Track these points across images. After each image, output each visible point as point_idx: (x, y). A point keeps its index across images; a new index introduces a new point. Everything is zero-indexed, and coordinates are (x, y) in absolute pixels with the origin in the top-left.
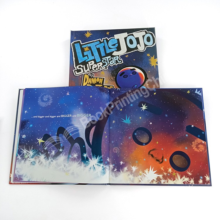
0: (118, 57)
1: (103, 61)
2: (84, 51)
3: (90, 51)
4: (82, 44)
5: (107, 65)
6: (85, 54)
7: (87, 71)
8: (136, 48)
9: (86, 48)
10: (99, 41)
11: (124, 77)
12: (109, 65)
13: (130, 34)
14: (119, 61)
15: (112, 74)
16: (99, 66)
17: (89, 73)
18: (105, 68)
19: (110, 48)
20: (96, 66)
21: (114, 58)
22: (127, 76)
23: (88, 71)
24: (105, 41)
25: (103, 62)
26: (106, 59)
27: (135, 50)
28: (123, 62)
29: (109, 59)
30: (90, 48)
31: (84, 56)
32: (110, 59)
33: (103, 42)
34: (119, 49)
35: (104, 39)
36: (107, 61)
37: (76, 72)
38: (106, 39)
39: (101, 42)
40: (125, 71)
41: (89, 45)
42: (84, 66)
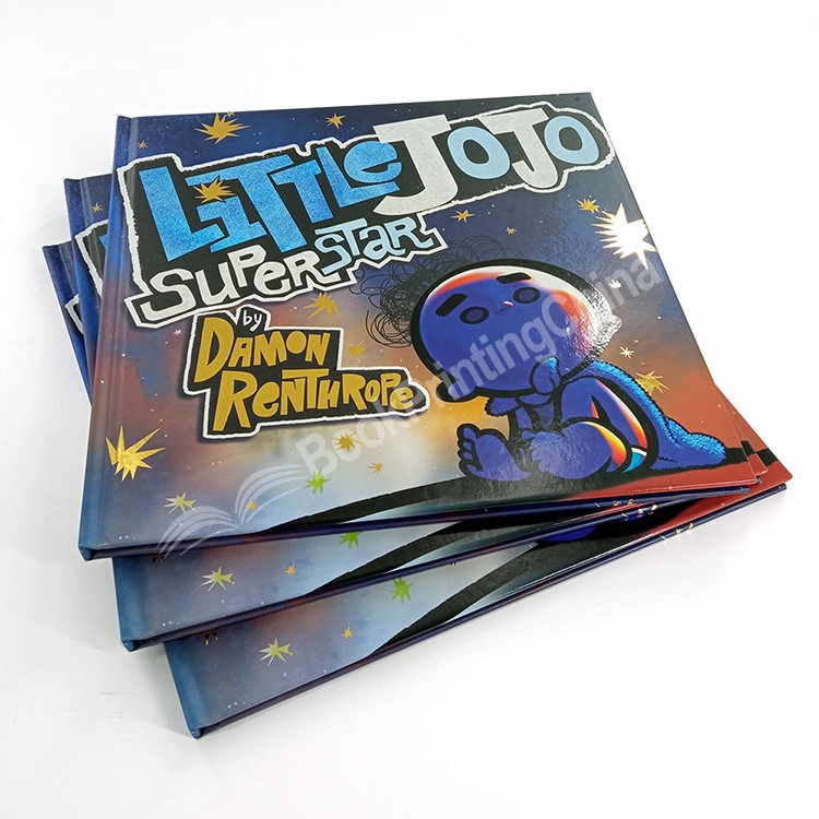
0: (410, 224)
1: (319, 244)
2: (200, 202)
3: (236, 200)
4: (188, 169)
5: (351, 265)
6: (204, 214)
7: (221, 297)
8: (512, 177)
9: (208, 185)
10: (292, 153)
11: (464, 317)
12: (358, 262)
13: (464, 119)
14: (423, 238)
16: (296, 272)
18: (337, 277)
19: (354, 184)
20: (278, 270)
21: (390, 226)
22: (486, 314)
23: (228, 300)
24: (324, 153)
25: (325, 250)
26: (341, 233)
27: (507, 188)
28: (444, 246)
29: (356, 233)
30: (235, 187)
31: (196, 224)
32: (363, 235)
33: (314, 156)
35: (313, 147)
36: (345, 244)
37: (146, 307)
38: (331, 146)
39: (298, 160)
40: (467, 287)
41: (226, 174)
42: (201, 275)
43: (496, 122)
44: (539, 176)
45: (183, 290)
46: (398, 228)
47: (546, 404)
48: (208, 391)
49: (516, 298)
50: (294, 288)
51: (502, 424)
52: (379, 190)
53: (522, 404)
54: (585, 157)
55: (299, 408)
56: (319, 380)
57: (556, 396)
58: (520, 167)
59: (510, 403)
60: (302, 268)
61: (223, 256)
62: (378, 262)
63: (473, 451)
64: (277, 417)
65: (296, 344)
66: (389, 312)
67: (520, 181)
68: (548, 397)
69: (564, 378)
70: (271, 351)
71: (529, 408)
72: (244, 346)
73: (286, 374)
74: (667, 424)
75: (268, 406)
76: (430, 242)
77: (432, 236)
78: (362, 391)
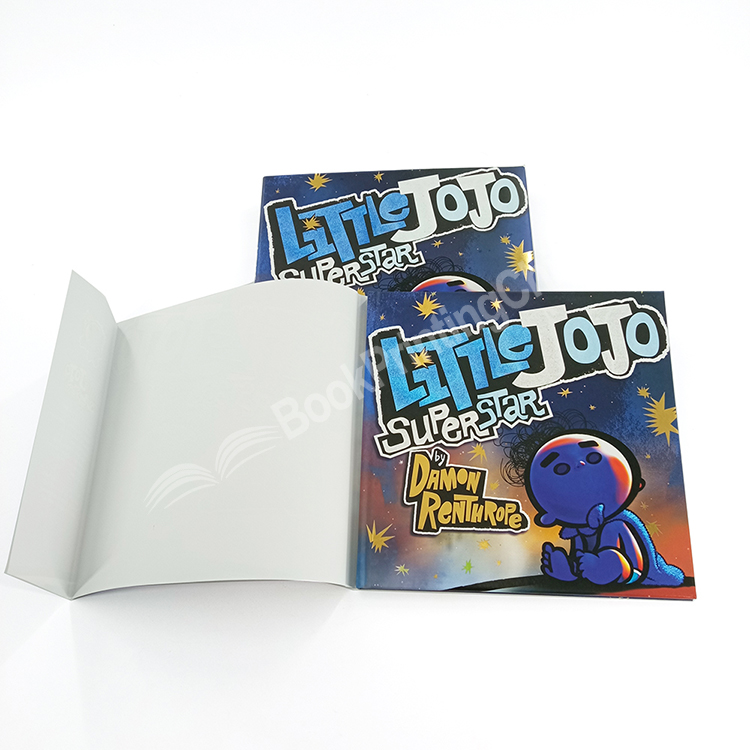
43: (598, 314)
45: (404, 432)
47: (594, 534)
48: (416, 503)
49: (588, 460)
50: (463, 438)
51: (566, 545)
55: (462, 521)
56: (473, 503)
57: (599, 530)
58: (606, 354)
59: (573, 532)
64: (450, 525)
65: (462, 478)
66: (514, 461)
67: (605, 367)
69: (605, 519)
70: (449, 480)
71: (583, 537)
72: (435, 476)
73: (457, 497)
75: (446, 517)
76: (543, 412)
78: (495, 513)
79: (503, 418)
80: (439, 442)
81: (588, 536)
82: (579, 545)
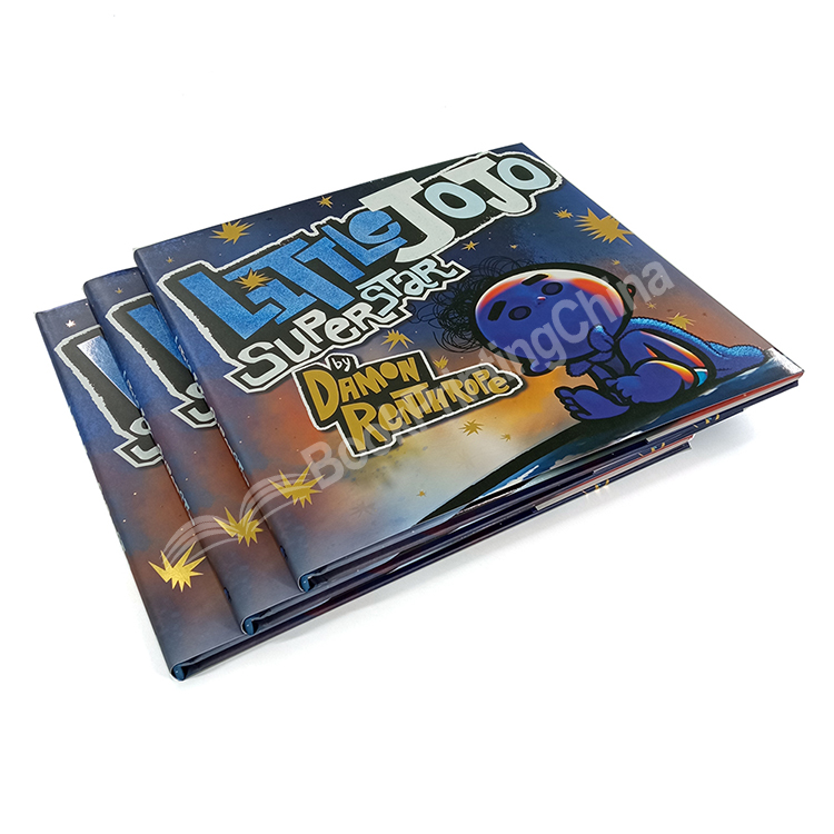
1: (364, 295)
3: (277, 282)
4: (220, 269)
7: (305, 354)
9: (246, 277)
11: (512, 316)
12: (405, 300)
13: (430, 178)
15: (444, 326)
16: (358, 321)
17: (322, 360)
22: (528, 311)
23: (313, 355)
24: (329, 229)
27: (493, 220)
28: (467, 272)
29: (390, 280)
30: (269, 273)
32: (398, 280)
34: (413, 235)
35: (318, 227)
36: (386, 290)
41: (256, 265)
42: (279, 343)
44: (513, 205)
46: (423, 268)
51: (587, 380)
52: (392, 246)
53: (594, 363)
54: (540, 182)
57: (616, 350)
58: (493, 202)
60: (362, 317)
61: (290, 324)
62: (421, 296)
63: (576, 404)
68: (610, 353)
69: (614, 337)
71: (601, 364)
73: (394, 395)
74: (710, 346)
77: (453, 266)
78: (463, 389)
79: (405, 295)
80: (331, 348)
81: (607, 361)
82: (602, 374)
